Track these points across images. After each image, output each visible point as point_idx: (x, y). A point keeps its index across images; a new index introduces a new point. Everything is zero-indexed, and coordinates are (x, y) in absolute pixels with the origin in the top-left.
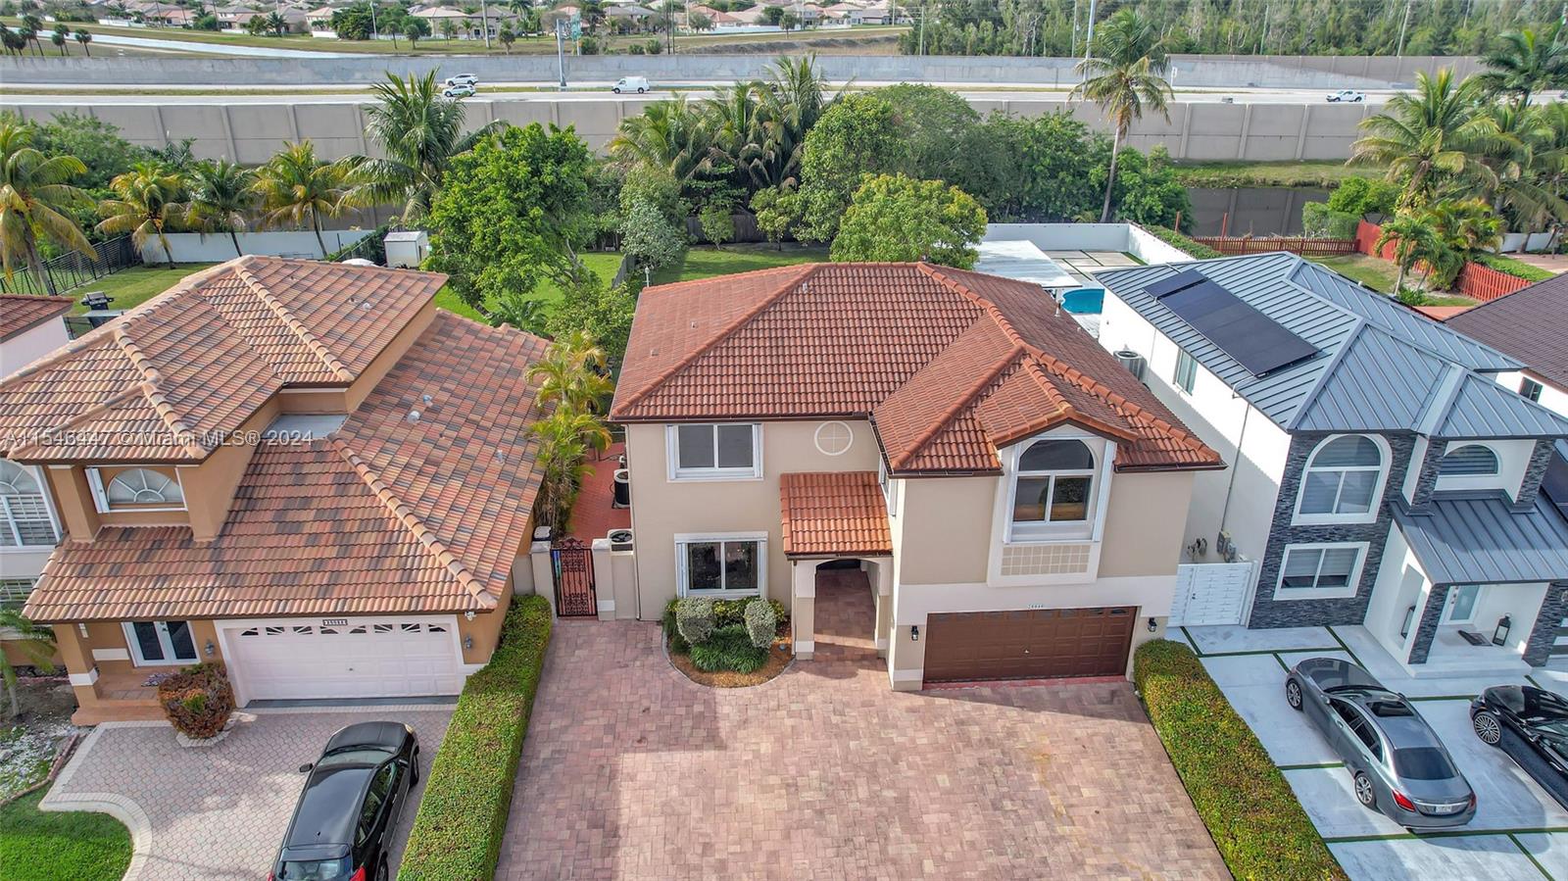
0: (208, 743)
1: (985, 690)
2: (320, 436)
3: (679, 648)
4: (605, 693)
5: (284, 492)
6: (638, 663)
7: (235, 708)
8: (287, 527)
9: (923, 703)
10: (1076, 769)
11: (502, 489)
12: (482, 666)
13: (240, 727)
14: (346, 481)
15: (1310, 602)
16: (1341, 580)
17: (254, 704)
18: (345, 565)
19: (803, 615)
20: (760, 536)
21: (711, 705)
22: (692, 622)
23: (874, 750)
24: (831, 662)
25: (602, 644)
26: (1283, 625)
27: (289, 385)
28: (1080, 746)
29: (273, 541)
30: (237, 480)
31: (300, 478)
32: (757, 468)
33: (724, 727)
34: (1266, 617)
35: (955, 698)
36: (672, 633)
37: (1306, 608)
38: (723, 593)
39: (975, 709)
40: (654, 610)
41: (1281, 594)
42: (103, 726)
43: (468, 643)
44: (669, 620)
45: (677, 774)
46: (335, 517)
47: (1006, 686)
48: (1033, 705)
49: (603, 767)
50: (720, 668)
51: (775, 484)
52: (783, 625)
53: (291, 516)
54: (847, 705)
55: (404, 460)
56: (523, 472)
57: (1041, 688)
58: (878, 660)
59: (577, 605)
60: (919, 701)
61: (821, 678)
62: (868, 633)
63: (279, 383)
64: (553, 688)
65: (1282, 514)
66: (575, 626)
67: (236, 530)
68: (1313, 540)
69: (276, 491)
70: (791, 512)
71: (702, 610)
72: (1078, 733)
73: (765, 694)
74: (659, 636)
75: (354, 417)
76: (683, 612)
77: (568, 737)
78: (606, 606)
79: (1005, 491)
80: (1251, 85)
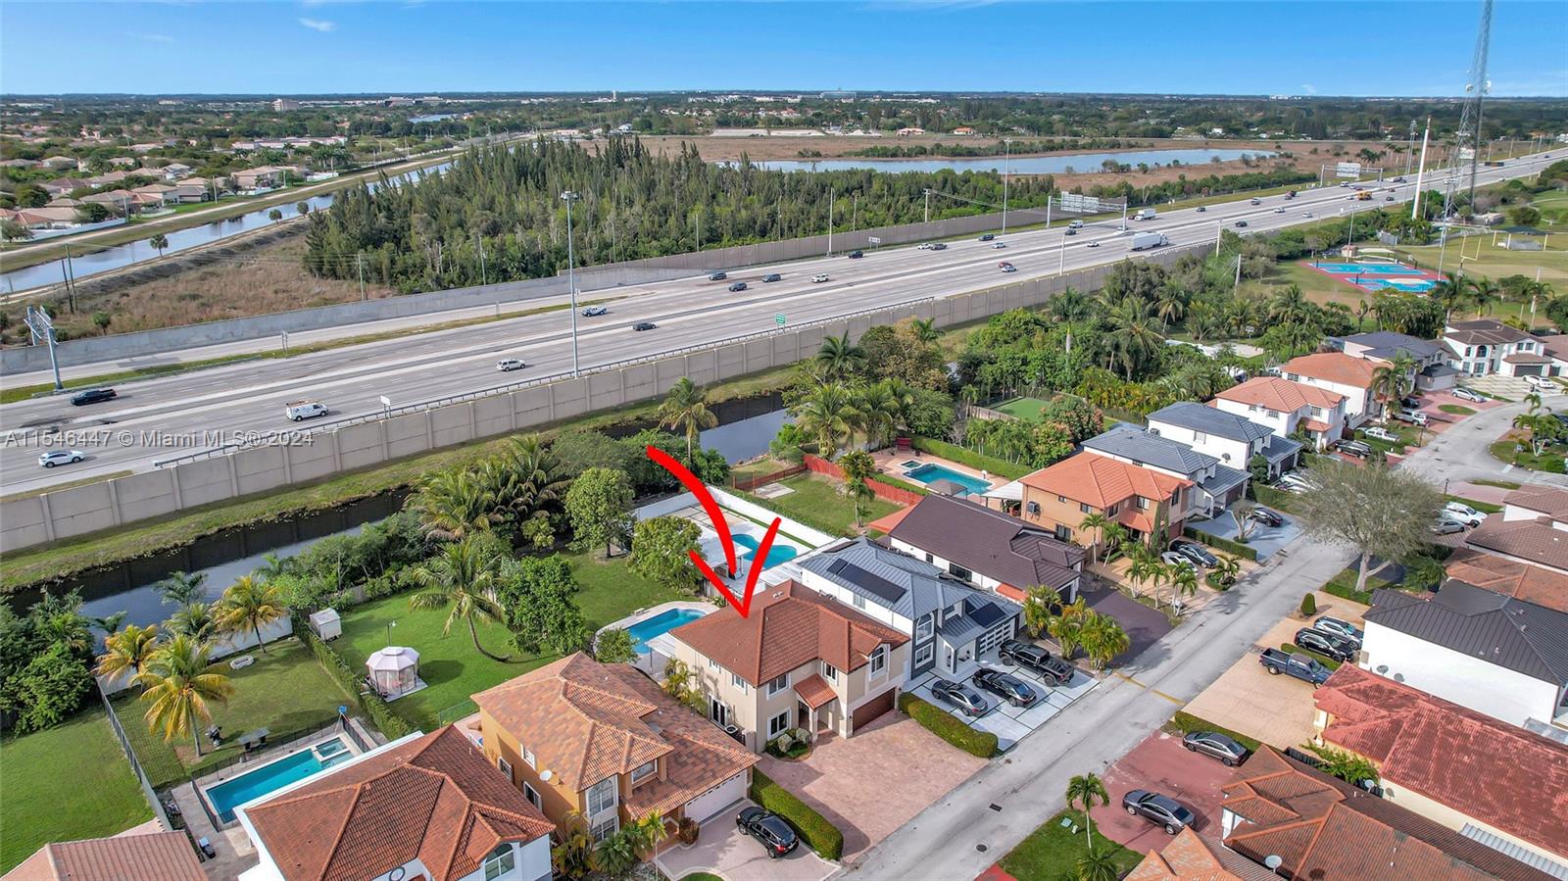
1: (867, 728)
7: (697, 828)
9: (856, 739)
10: (904, 738)
15: (923, 665)
16: (929, 656)
18: (711, 767)
19: (816, 728)
20: (788, 708)
23: (858, 756)
28: (901, 732)
33: (817, 769)
35: (865, 732)
38: (779, 731)
39: (869, 735)
41: (916, 666)
43: (748, 776)
45: (821, 786)
47: (871, 725)
48: (881, 727)
51: (793, 690)
54: (839, 749)
58: (834, 733)
65: (914, 643)
68: (921, 647)
70: (806, 697)
73: (816, 756)
74: (768, 755)
79: (870, 666)
80: (620, 285)
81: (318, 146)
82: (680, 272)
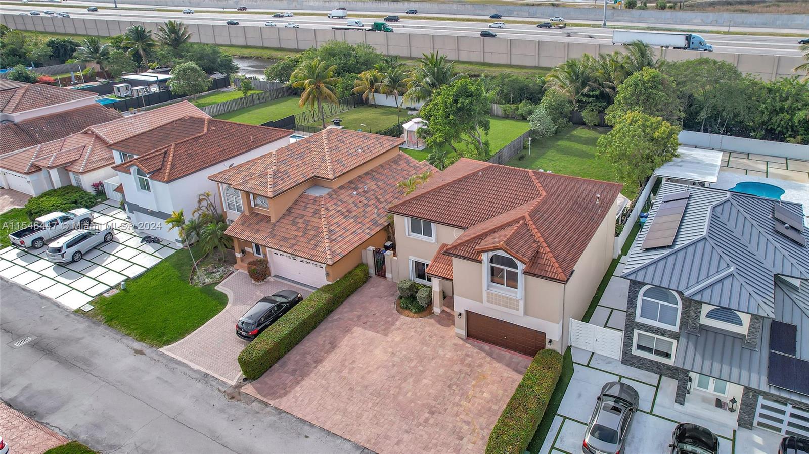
0: (258, 284)
1: (487, 347)
2: (318, 195)
3: (400, 297)
4: (368, 305)
5: (299, 211)
6: (386, 298)
7: (270, 275)
8: (294, 223)
9: (461, 344)
10: (490, 386)
11: (368, 225)
12: (331, 283)
13: (269, 282)
14: (317, 212)
15: (651, 361)
16: (666, 355)
17: (276, 276)
18: (302, 239)
19: (437, 298)
23: (429, 353)
24: (442, 319)
25: (381, 288)
26: (638, 367)
27: (316, 176)
28: (500, 379)
29: (288, 227)
30: (290, 204)
31: (305, 208)
32: (432, 239)
34: (630, 360)
35: (474, 346)
37: (649, 363)
39: (477, 352)
40: (400, 281)
41: (635, 352)
42: (240, 270)
43: (327, 274)
44: (399, 287)
45: (365, 337)
46: (307, 223)
47: (497, 350)
48: (499, 359)
49: (347, 327)
50: (407, 308)
52: (431, 300)
53: (296, 220)
54: (436, 335)
55: (339, 208)
56: (382, 220)
57: (508, 354)
58: (454, 324)
59: (382, 273)
60: (461, 342)
61: (436, 323)
63: (312, 175)
64: (355, 298)
65: (630, 314)
66: (378, 280)
67: (282, 220)
68: (647, 331)
70: (435, 258)
71: (406, 286)
72: (505, 375)
73: (414, 322)
75: (334, 191)
77: (346, 315)
78: (388, 275)
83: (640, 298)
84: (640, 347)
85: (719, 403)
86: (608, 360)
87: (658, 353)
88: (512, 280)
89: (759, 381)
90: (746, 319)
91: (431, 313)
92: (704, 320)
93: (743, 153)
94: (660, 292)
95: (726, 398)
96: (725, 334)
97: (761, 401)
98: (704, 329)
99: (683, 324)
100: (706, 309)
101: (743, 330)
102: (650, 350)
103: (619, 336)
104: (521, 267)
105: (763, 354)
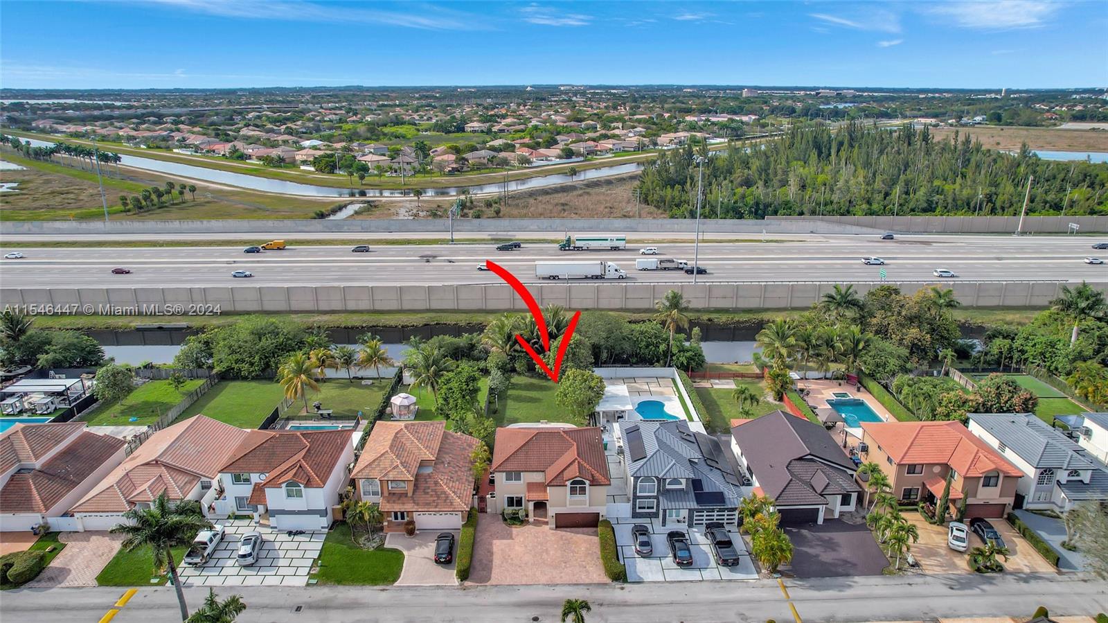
0: (411, 536)
1: (568, 529)
2: (430, 472)
3: (505, 520)
4: (489, 528)
5: (424, 485)
6: (496, 523)
7: (416, 530)
8: (426, 493)
9: (555, 532)
11: (467, 483)
12: (465, 522)
13: (417, 534)
14: (436, 482)
16: (653, 508)
18: (439, 500)
19: (531, 514)
20: (522, 495)
21: (511, 532)
22: (508, 514)
23: (543, 540)
24: (537, 523)
25: (488, 518)
26: (640, 518)
27: (422, 460)
28: (584, 541)
29: (423, 496)
31: (427, 482)
32: (522, 481)
33: (514, 536)
34: (636, 516)
35: (562, 531)
36: (503, 516)
37: (645, 513)
38: (515, 508)
39: (565, 533)
40: (499, 511)
41: (638, 511)
42: (391, 533)
43: (463, 517)
44: (503, 514)
45: (504, 544)
46: (435, 491)
47: (573, 529)
48: (577, 533)
49: (490, 542)
50: (514, 524)
51: (525, 485)
52: (527, 516)
53: (426, 490)
55: (446, 477)
56: (470, 479)
57: (580, 530)
58: (547, 523)
59: (483, 510)
61: (535, 526)
62: (546, 517)
63: (420, 460)
64: (479, 527)
65: (635, 493)
66: (482, 514)
67: (416, 493)
68: (643, 499)
69: (422, 485)
70: (529, 492)
71: (510, 512)
73: (523, 529)
74: (501, 517)
75: (434, 467)
76: (506, 512)
77: (482, 537)
78: (489, 510)
79: (568, 489)
80: (812, 232)
81: (732, 120)
82: (865, 230)
83: (638, 483)
84: (640, 508)
85: (678, 521)
86: (626, 519)
87: (648, 508)
88: (583, 491)
89: (694, 505)
90: (683, 481)
91: (528, 522)
92: (668, 487)
93: (631, 378)
94: (647, 479)
95: (681, 518)
96: (676, 490)
97: (695, 514)
98: (668, 490)
99: (659, 490)
100: (668, 481)
101: (683, 486)
102: (644, 508)
103: (630, 505)
104: (587, 482)
105: (692, 495)
